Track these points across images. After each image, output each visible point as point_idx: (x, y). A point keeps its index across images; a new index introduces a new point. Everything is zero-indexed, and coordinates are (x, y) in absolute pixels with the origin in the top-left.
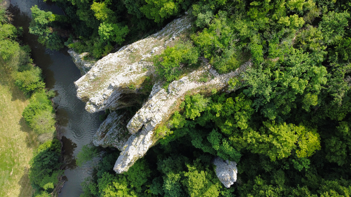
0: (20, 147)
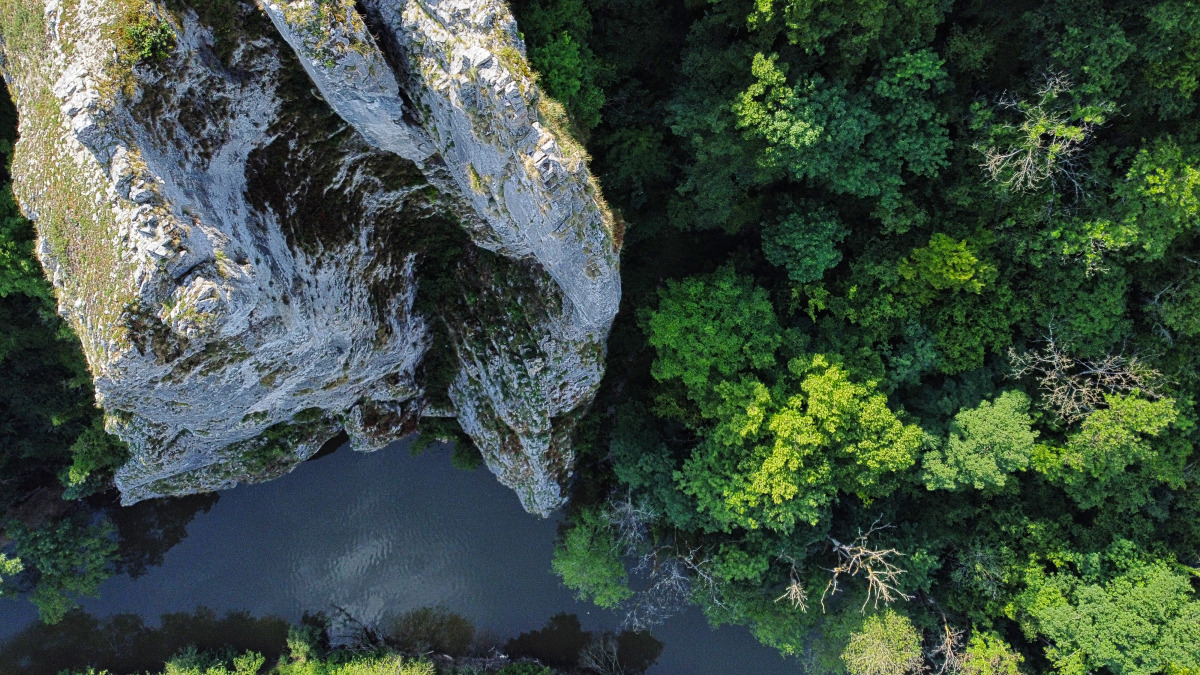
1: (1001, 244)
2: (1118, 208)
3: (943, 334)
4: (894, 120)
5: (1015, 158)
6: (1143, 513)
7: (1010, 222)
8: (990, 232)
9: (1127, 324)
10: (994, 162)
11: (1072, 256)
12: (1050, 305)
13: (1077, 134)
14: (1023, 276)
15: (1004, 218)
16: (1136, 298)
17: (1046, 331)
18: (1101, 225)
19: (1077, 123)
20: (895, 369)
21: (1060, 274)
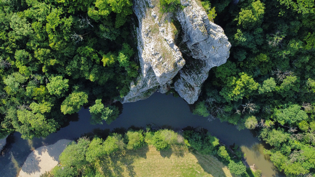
0: (182, 161)
1: (270, 55)
2: (287, 49)
3: (261, 69)
4: (256, 37)
5: (273, 42)
6: (293, 97)
7: (272, 51)
8: (269, 53)
9: (289, 66)
10: (270, 43)
11: (281, 56)
12: (278, 64)
13: (281, 39)
14: (273, 59)
15: (271, 51)
16: (291, 62)
17: (277, 68)
18: (285, 51)
19: (281, 37)
20: (254, 74)
21: (279, 59)
